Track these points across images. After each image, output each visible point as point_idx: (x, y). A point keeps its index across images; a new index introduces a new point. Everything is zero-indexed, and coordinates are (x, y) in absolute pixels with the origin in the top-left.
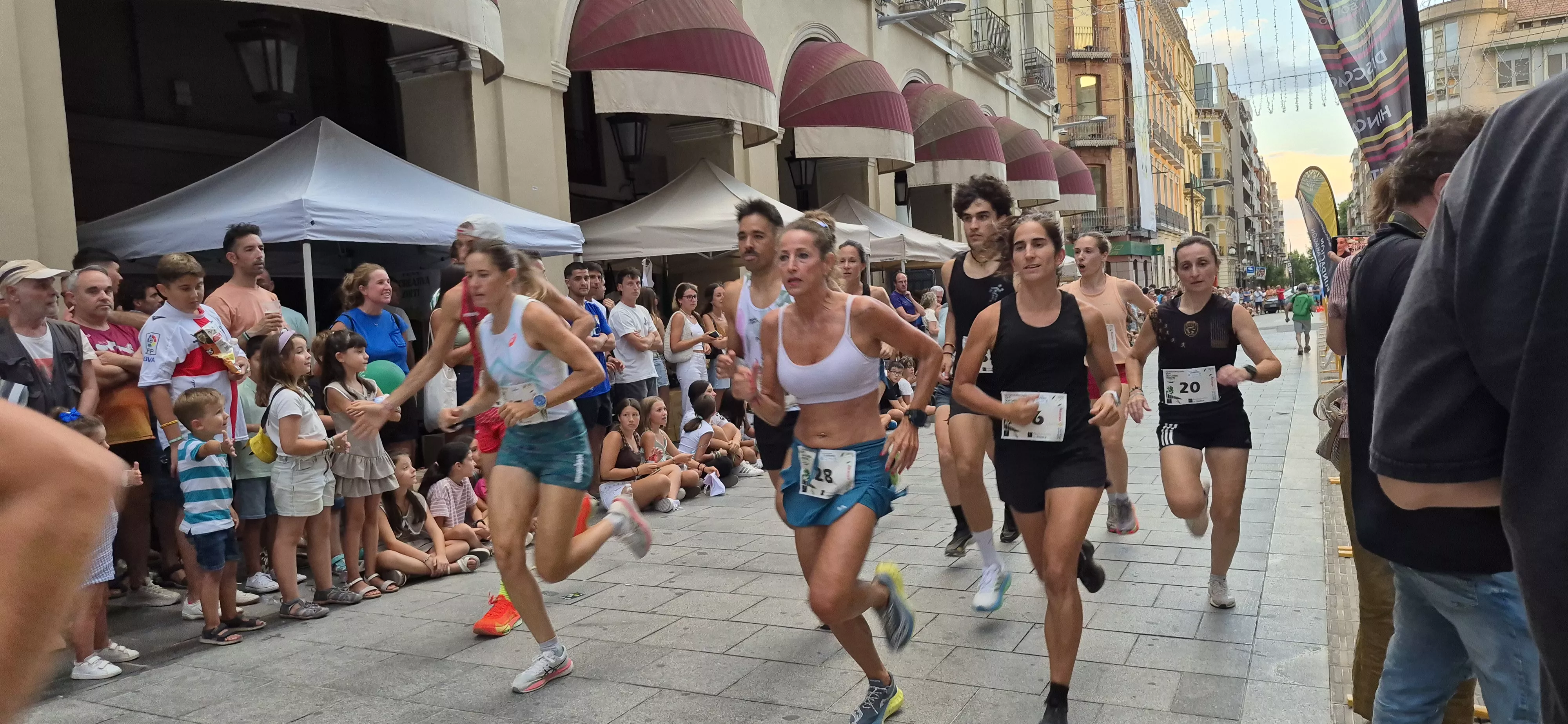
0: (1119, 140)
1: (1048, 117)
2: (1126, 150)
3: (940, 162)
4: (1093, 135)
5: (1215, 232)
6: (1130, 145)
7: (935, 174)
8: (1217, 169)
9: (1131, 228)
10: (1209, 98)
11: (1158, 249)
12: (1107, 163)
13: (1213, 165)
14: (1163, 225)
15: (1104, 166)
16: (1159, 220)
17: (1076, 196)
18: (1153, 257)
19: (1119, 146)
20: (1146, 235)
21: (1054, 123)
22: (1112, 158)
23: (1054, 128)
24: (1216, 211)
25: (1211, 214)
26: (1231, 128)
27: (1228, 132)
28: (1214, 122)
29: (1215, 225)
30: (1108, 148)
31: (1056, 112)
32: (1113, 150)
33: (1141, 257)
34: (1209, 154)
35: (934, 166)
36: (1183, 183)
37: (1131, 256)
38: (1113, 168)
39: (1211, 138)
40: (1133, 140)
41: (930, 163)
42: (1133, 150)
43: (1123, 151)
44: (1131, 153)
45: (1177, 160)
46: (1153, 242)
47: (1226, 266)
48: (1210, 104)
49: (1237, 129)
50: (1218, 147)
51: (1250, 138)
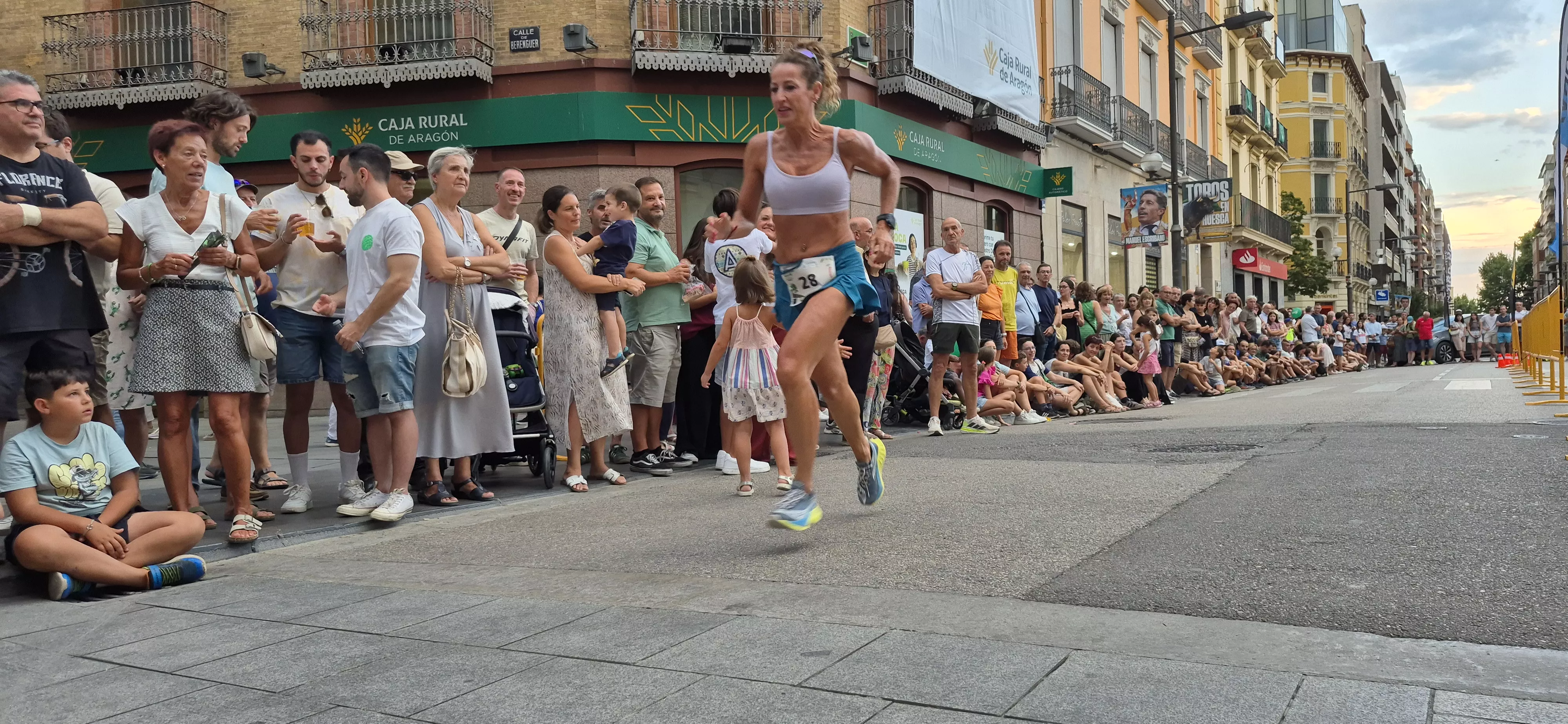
5: (1330, 240)
8: (1337, 145)
10: (1327, 37)
13: (1331, 137)
14: (1078, 119)
24: (1334, 208)
25: (1326, 211)
26: (1366, 95)
27: (1363, 101)
28: (1336, 74)
29: (1331, 229)
34: (1325, 122)
39: (1328, 98)
48: (1329, 47)
49: (1376, 101)
50: (1340, 112)
51: (1400, 128)
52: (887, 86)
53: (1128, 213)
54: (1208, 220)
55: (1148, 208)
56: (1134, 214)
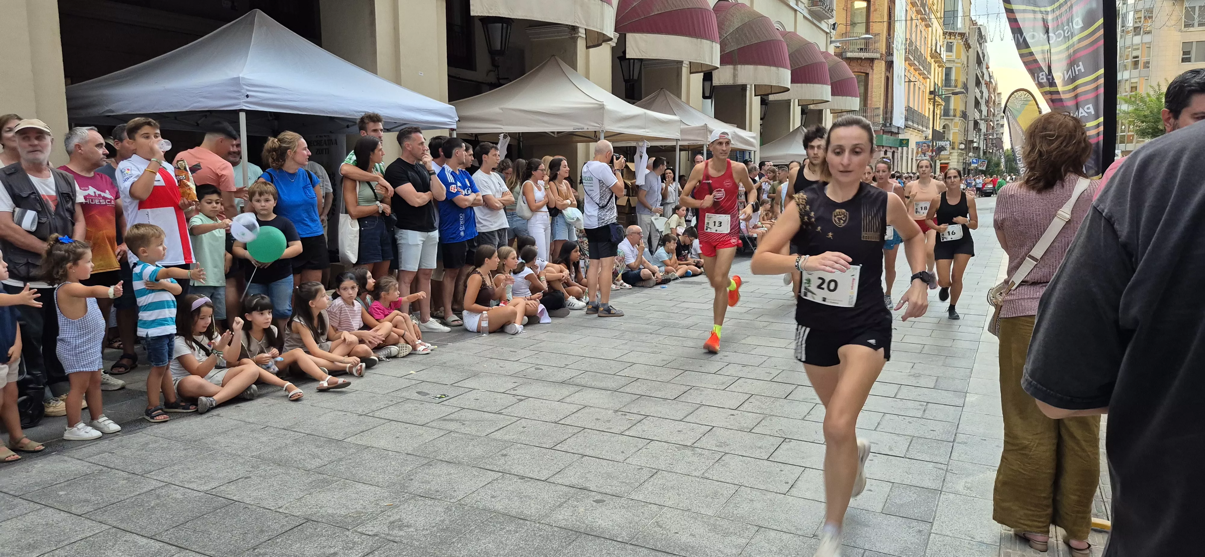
0: (882, 54)
1: (827, 33)
2: (886, 62)
3: (739, 66)
4: (861, 49)
5: (949, 130)
6: (889, 58)
7: (735, 76)
9: (884, 125)
10: (954, 23)
11: (904, 142)
12: (870, 73)
13: (953, 77)
14: (910, 123)
15: (867, 74)
16: (906, 119)
17: (844, 97)
18: (900, 148)
19: (881, 58)
20: (896, 130)
21: (831, 38)
22: (874, 68)
23: (831, 42)
24: (952, 114)
25: (948, 116)
26: (970, 47)
27: (967, 51)
28: (957, 43)
29: (950, 125)
30: (872, 60)
31: (833, 29)
32: (876, 62)
33: (891, 147)
34: (951, 68)
35: (735, 69)
36: (928, 91)
37: (883, 146)
38: (875, 76)
39: (953, 55)
40: (892, 55)
41: (731, 67)
42: (892, 62)
43: (884, 62)
44: (890, 65)
45: (925, 72)
46: (901, 137)
47: (956, 157)
48: (955, 28)
49: (974, 49)
50: (959, 63)
51: (984, 56)
52: (887, 129)
53: (918, 149)
54: (942, 153)
55: (924, 148)
56: (920, 150)
